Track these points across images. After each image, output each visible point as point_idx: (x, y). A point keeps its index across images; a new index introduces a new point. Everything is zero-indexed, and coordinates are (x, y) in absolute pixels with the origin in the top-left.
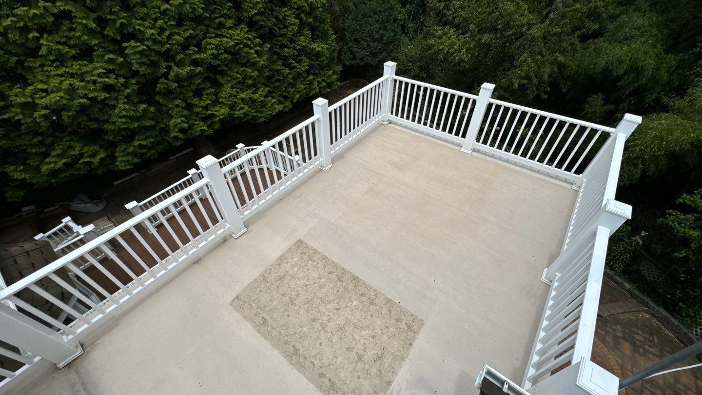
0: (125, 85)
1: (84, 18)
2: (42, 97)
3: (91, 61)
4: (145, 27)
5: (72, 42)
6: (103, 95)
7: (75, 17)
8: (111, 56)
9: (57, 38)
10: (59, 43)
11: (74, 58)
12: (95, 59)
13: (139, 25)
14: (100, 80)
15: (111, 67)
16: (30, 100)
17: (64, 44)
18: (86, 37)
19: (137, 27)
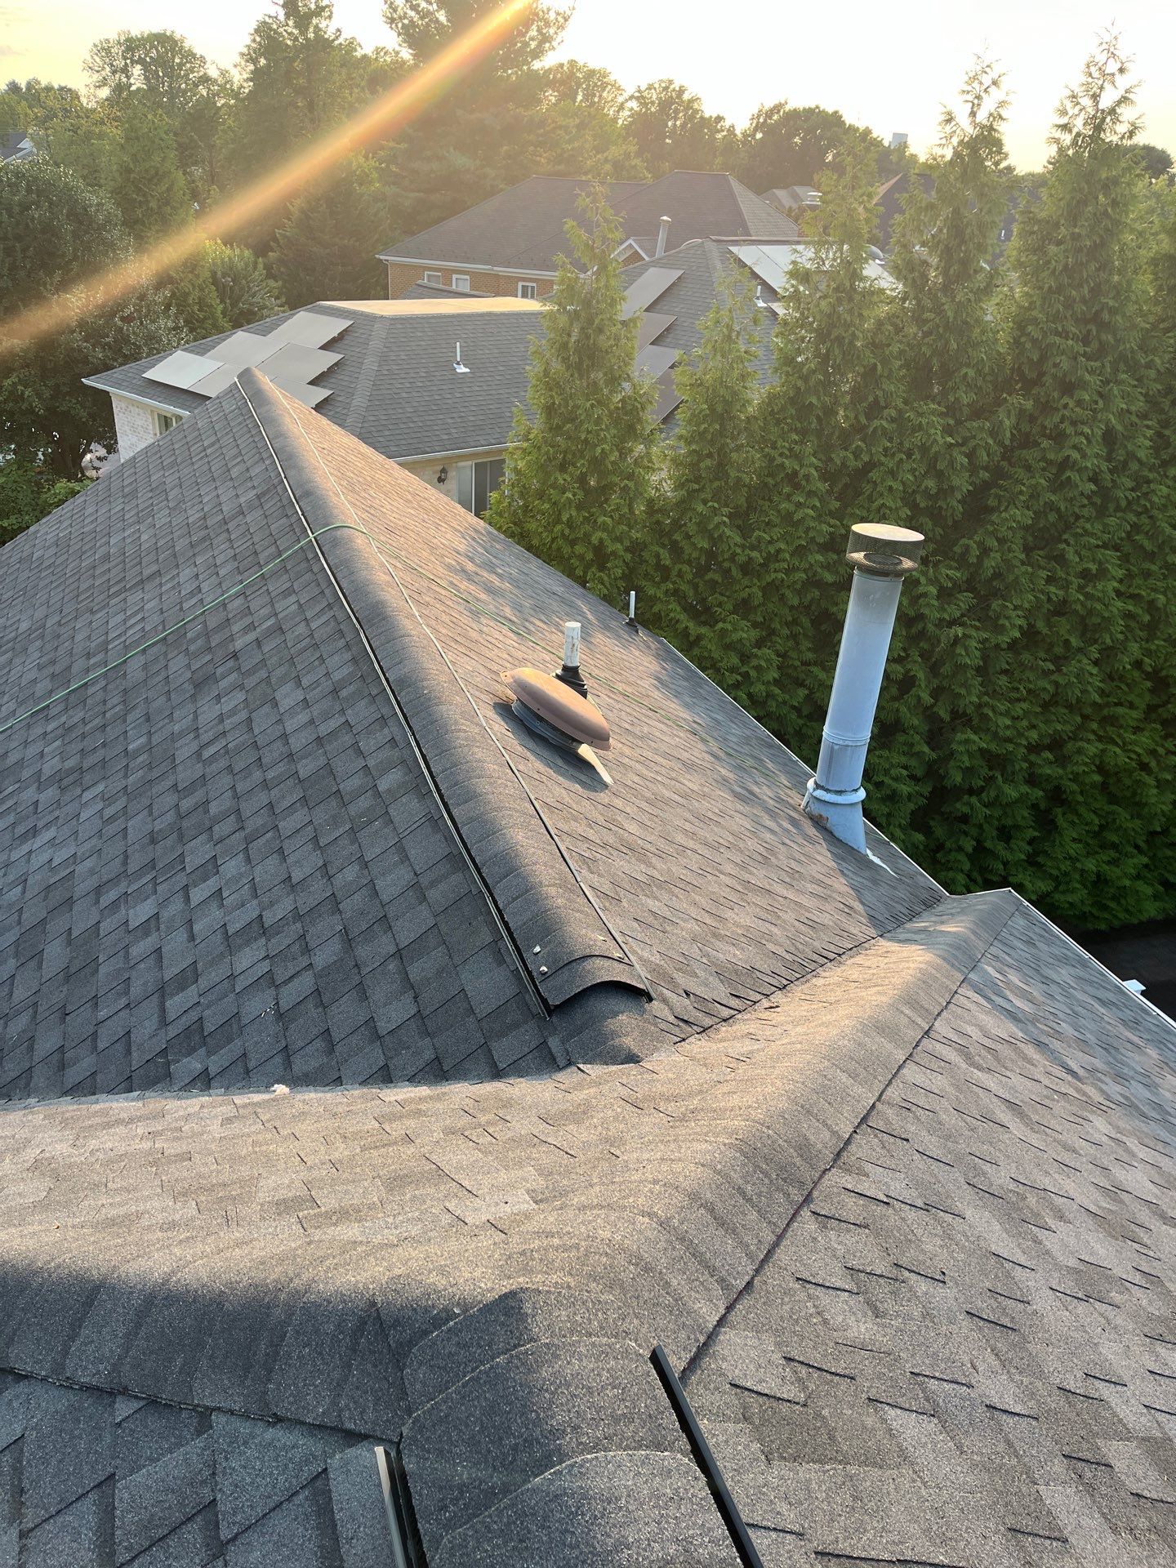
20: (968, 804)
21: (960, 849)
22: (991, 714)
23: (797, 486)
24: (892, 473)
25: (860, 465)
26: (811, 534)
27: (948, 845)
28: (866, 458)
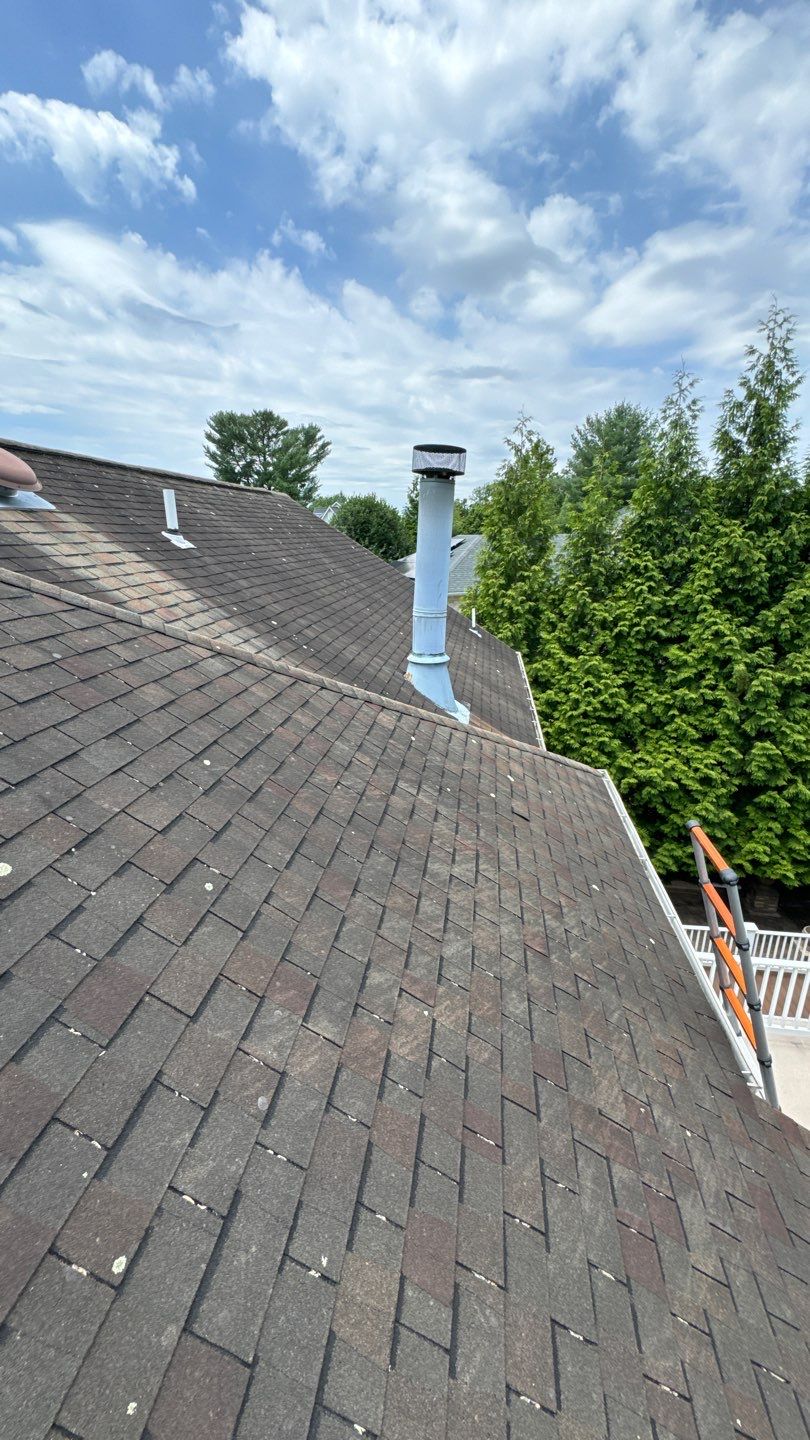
0: (724, 784)
1: (732, 709)
2: (641, 768)
3: (706, 748)
4: (793, 730)
5: (702, 726)
6: (696, 786)
7: (726, 707)
8: (733, 750)
9: (691, 719)
10: (690, 725)
11: (694, 742)
12: (712, 747)
13: (787, 727)
14: (706, 770)
15: (723, 760)
16: (630, 766)
17: (695, 727)
18: (720, 726)
19: (783, 729)
20: (770, 796)
21: (770, 829)
22: (788, 732)
23: (639, 575)
24: (708, 565)
25: (684, 561)
26: (647, 602)
27: (760, 825)
28: (687, 556)
